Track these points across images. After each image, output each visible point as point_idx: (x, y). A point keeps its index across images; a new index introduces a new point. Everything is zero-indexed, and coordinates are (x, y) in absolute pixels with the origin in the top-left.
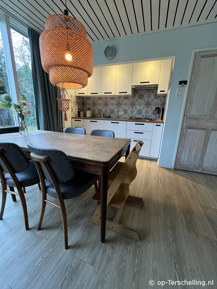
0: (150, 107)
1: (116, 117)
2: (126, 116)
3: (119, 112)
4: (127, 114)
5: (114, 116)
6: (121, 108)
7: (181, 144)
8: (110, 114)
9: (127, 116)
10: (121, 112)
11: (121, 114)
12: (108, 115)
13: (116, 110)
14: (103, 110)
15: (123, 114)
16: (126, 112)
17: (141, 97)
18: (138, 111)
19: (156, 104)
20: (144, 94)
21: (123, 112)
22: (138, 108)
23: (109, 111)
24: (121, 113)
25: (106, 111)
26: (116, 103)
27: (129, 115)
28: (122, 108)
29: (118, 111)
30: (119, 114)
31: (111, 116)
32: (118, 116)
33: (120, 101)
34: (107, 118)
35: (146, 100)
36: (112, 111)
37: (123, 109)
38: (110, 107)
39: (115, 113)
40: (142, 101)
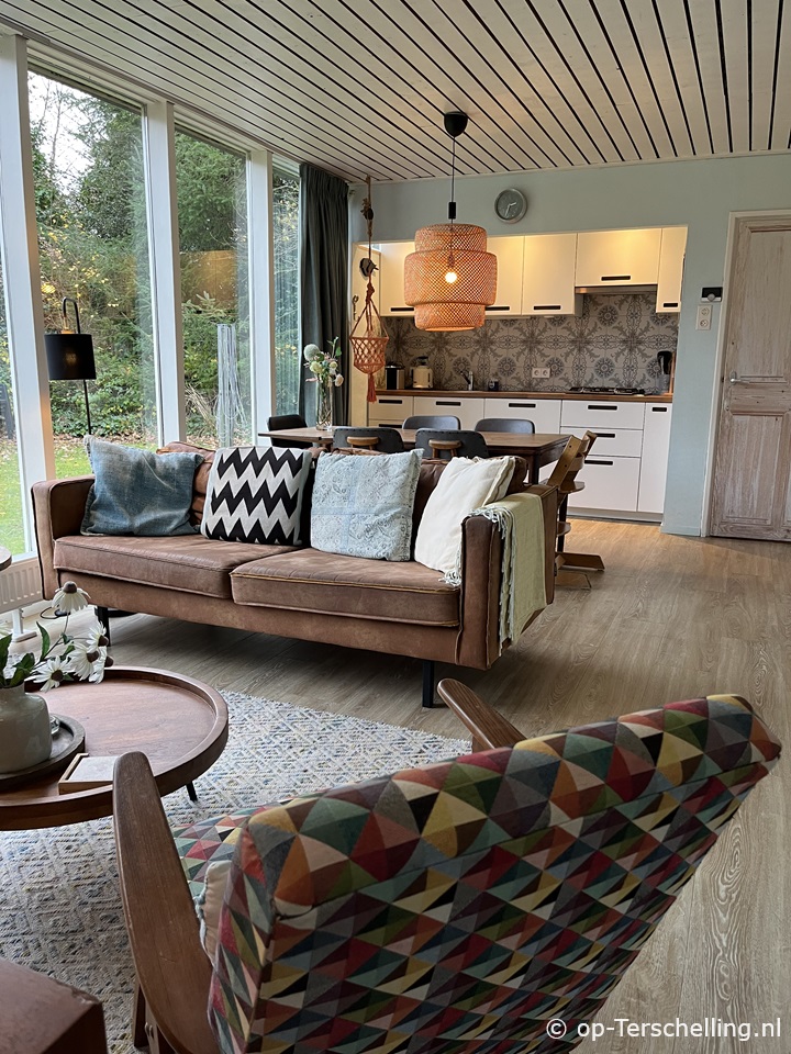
0: (639, 350)
1: (520, 387)
2: (558, 382)
3: (534, 370)
4: (562, 375)
5: (515, 383)
6: (538, 357)
7: (721, 460)
8: (499, 374)
9: (563, 384)
10: (539, 370)
11: (540, 375)
12: (494, 380)
13: (520, 363)
14: (474, 364)
15: (548, 376)
16: (556, 367)
17: (608, 317)
18: (600, 364)
19: (659, 342)
20: (617, 307)
21: (549, 370)
22: (601, 353)
23: (494, 364)
24: (541, 372)
25: (484, 366)
26: (523, 337)
27: (566, 380)
28: (543, 355)
29: (530, 367)
30: (534, 376)
31: (503, 382)
32: (530, 384)
33: (537, 333)
34: (490, 390)
35: (625, 327)
36: (507, 367)
37: (547, 359)
38: (499, 351)
39: (520, 370)
40: (610, 331)
